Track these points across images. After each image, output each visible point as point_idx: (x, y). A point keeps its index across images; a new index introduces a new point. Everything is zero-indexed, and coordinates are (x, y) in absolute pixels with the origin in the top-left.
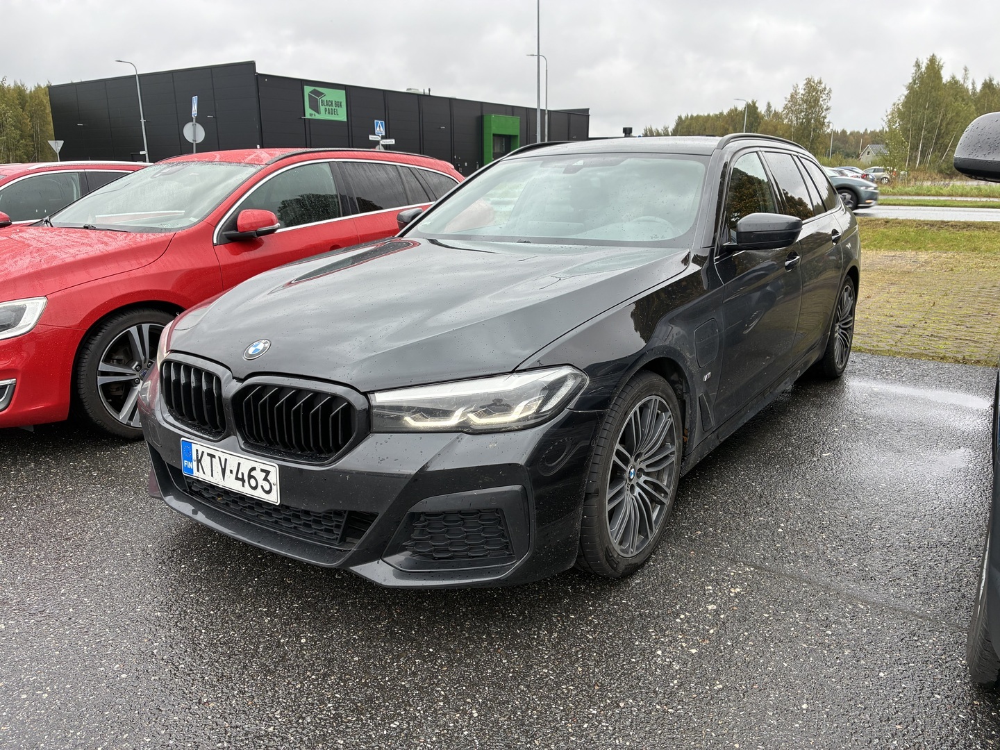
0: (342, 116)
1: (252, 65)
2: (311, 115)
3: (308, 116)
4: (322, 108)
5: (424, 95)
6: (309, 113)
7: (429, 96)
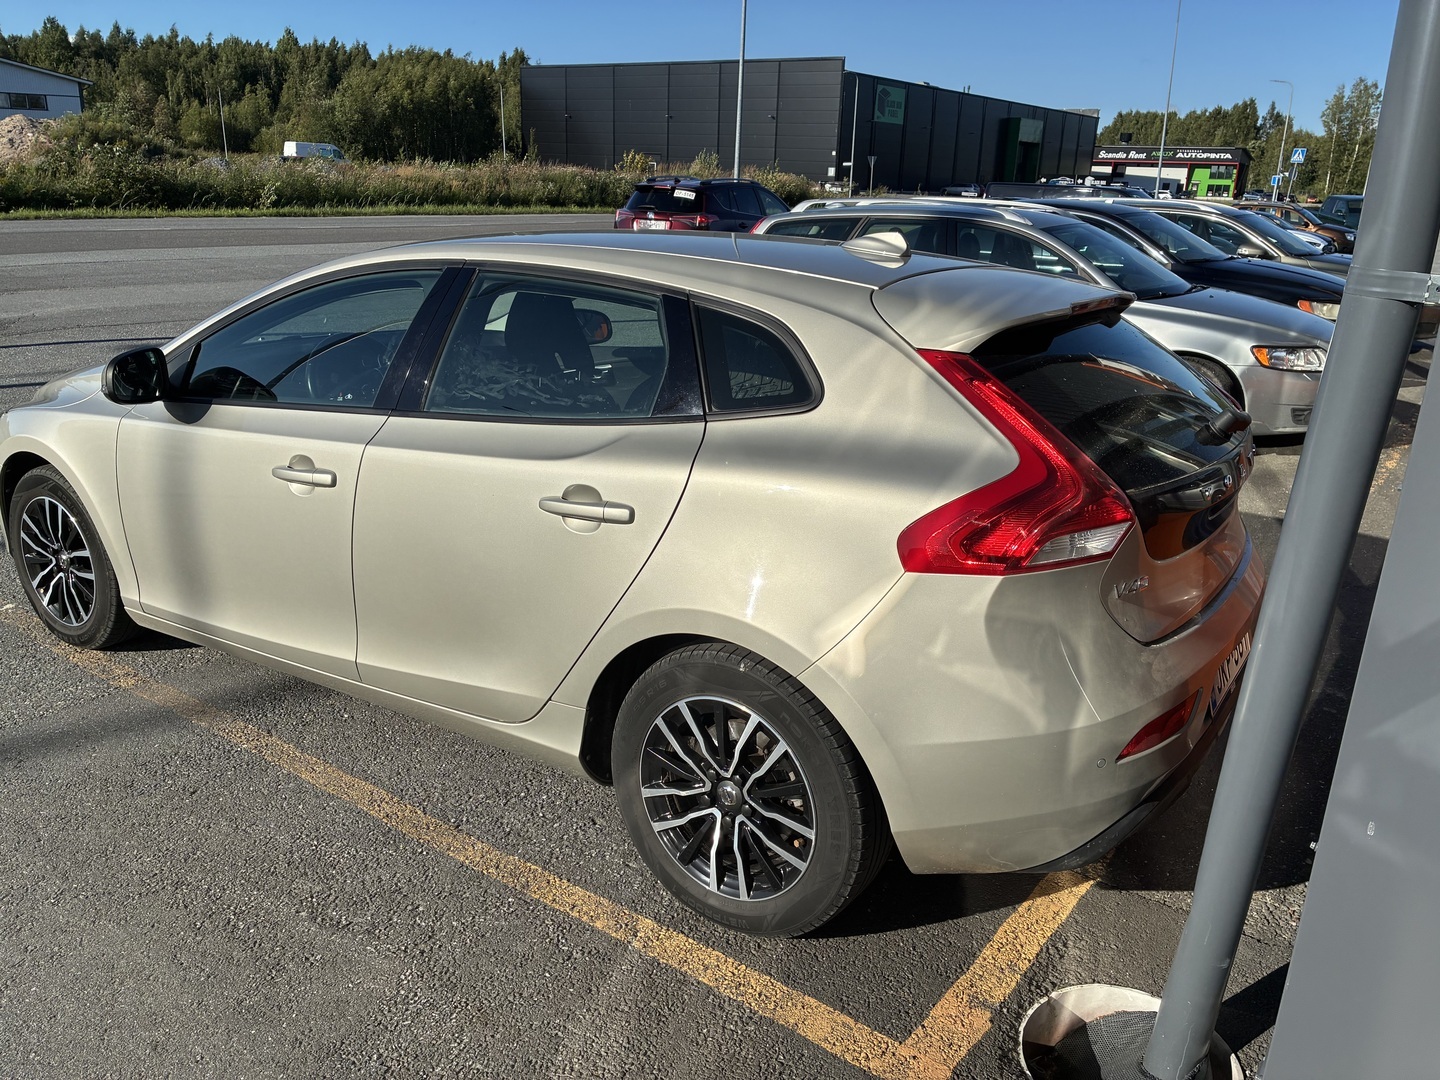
0: (899, 120)
1: (843, 61)
2: (878, 117)
3: (876, 120)
4: (887, 109)
5: (963, 94)
6: (877, 113)
7: (968, 94)
